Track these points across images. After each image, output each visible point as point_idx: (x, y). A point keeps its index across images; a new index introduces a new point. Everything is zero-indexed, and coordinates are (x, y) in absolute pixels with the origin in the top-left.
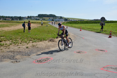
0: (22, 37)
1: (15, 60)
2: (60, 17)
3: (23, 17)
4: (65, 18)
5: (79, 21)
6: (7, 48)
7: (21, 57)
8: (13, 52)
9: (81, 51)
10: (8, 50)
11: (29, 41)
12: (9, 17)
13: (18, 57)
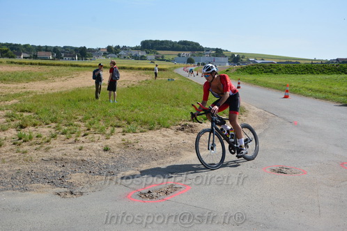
0: (89, 113)
1: (66, 189)
2: (214, 52)
3: (91, 50)
4: (233, 55)
5: (282, 66)
6: (43, 148)
7: (88, 179)
8: (62, 161)
9: (288, 165)
10: (46, 156)
11: (112, 128)
12: (47, 49)
13: (76, 178)
